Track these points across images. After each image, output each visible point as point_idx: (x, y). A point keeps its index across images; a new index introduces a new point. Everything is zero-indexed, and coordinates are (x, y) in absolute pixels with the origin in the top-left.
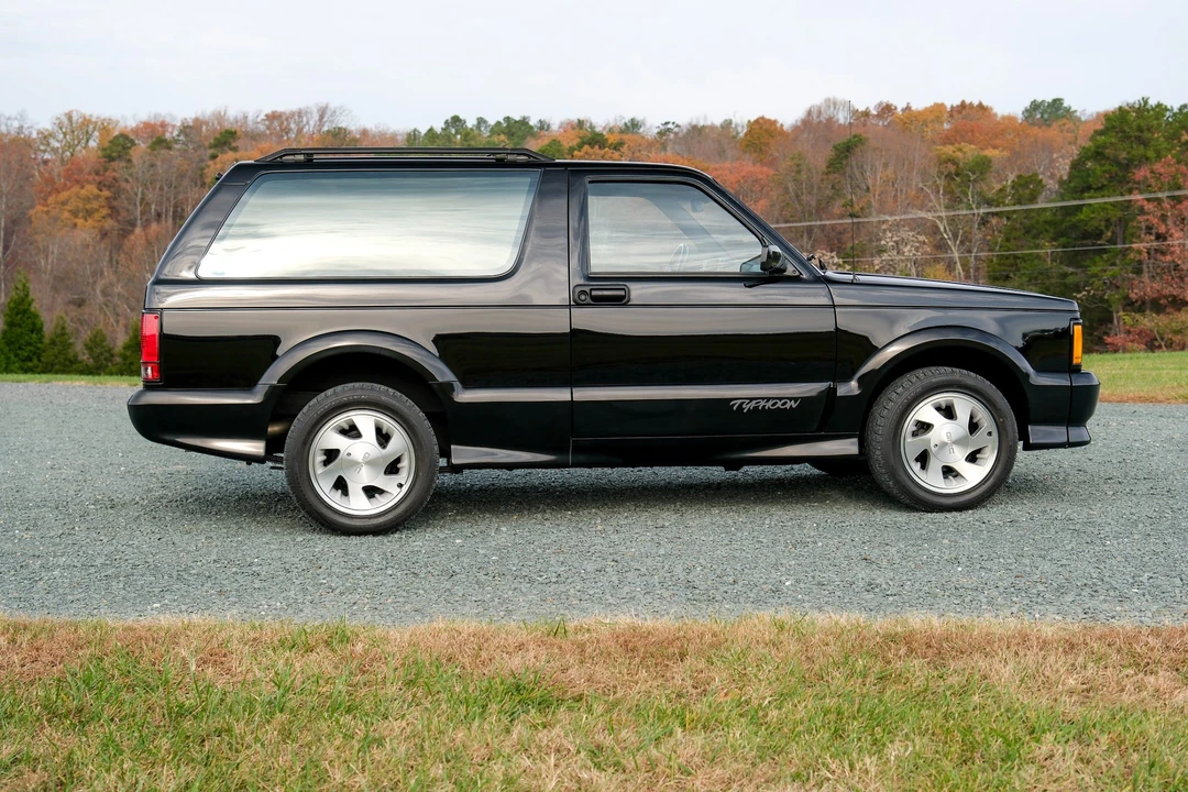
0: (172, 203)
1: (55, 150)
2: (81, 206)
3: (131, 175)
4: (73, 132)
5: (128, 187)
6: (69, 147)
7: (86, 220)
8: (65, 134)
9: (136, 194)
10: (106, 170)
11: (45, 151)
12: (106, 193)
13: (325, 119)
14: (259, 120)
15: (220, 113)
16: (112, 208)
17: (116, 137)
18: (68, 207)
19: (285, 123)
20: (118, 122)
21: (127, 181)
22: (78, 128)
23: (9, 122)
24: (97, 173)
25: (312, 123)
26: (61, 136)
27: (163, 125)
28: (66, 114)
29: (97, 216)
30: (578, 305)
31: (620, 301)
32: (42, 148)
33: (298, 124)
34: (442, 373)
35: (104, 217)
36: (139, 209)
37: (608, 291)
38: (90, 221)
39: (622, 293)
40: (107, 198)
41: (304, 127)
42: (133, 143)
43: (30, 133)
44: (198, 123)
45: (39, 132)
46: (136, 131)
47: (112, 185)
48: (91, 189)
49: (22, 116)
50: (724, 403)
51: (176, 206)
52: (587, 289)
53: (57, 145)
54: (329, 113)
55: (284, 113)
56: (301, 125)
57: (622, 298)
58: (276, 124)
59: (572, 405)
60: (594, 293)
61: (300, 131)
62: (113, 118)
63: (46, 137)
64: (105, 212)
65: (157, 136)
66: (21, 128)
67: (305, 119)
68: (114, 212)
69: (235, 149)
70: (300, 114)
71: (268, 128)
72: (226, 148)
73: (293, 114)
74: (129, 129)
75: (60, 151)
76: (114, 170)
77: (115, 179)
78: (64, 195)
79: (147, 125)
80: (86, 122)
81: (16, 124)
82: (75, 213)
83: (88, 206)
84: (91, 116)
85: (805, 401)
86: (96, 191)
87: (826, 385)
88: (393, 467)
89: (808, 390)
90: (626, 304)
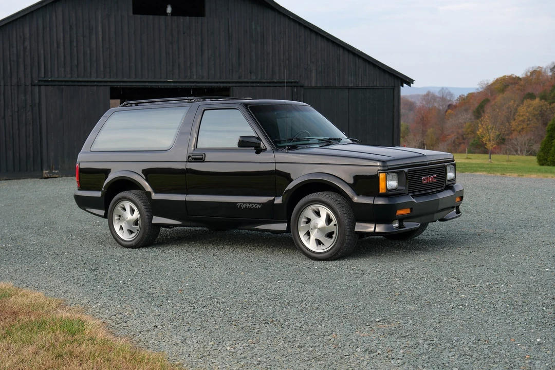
30: (188, 161)
31: (201, 160)
34: (148, 188)
37: (198, 156)
39: (201, 157)
50: (235, 204)
52: (191, 155)
57: (201, 159)
59: (186, 202)
60: (193, 157)
85: (263, 204)
87: (272, 198)
88: (136, 223)
89: (264, 199)
90: (203, 161)
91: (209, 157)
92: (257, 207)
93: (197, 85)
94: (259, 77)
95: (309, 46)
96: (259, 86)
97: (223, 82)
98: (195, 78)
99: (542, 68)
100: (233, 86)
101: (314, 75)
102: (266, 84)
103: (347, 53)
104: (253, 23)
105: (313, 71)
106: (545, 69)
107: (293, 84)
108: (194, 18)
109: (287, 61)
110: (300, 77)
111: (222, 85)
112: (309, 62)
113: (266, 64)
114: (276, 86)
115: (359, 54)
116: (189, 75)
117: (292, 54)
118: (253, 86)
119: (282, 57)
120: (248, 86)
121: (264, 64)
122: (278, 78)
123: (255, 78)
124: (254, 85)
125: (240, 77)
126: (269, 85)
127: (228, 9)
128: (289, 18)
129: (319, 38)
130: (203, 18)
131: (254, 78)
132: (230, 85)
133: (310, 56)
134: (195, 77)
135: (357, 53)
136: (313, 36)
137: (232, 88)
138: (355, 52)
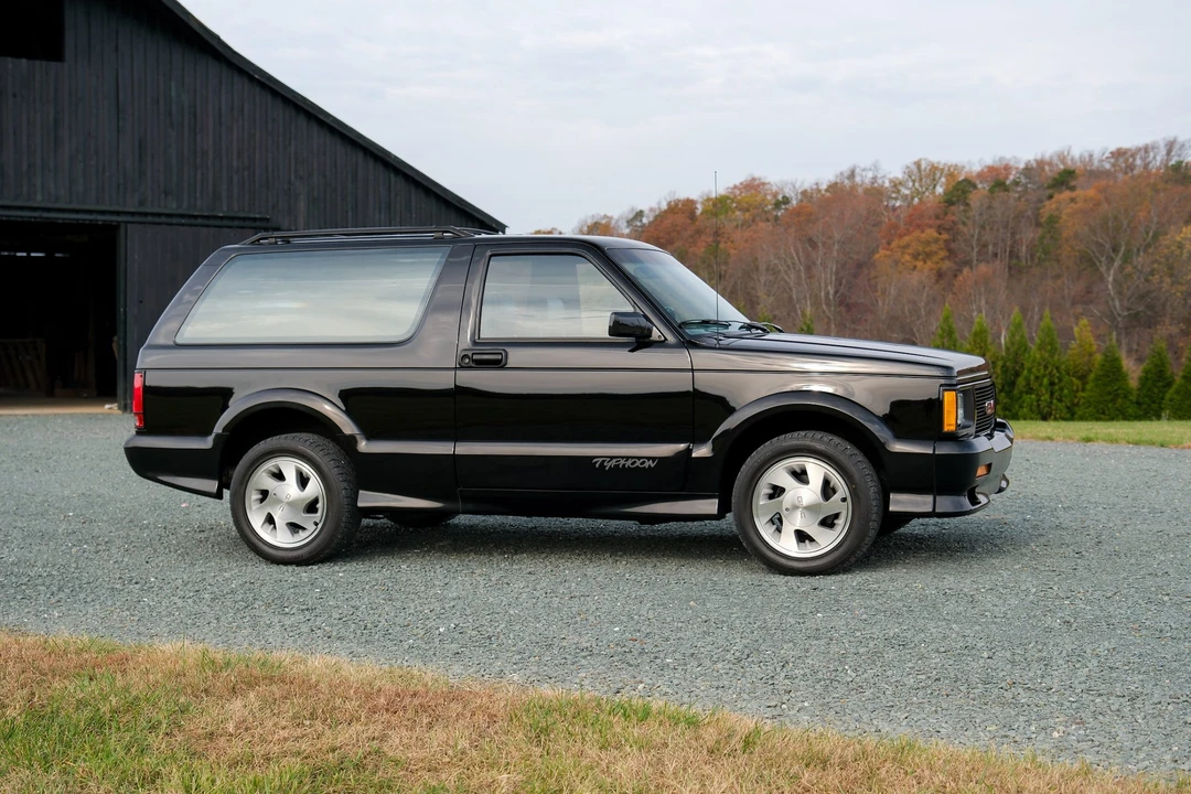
0: (1009, 243)
1: (905, 197)
2: (920, 249)
3: (968, 218)
4: (921, 179)
5: (965, 230)
6: (918, 194)
7: (925, 263)
8: (914, 181)
9: (973, 236)
10: (946, 214)
11: (896, 199)
12: (945, 236)
13: (1173, 153)
14: (1104, 158)
15: (1063, 153)
16: (950, 250)
17: (960, 182)
18: (910, 251)
19: (1131, 160)
20: (964, 167)
21: (964, 223)
22: (925, 173)
23: (864, 173)
24: (937, 217)
25: (1159, 158)
26: (911, 184)
27: (1007, 168)
28: (915, 163)
29: (935, 258)
30: (462, 368)
31: (498, 364)
32: (894, 195)
33: (1143, 159)
34: (348, 426)
35: (942, 259)
36: (976, 250)
37: (489, 356)
38: (929, 263)
39: (500, 357)
40: (946, 241)
41: (1149, 163)
42: (975, 186)
43: (883, 182)
44: (1041, 163)
45: (891, 181)
46: (980, 175)
47: (951, 229)
48: (931, 233)
49: (876, 167)
50: (587, 459)
51: (1012, 247)
52: (470, 353)
53: (907, 192)
54: (1177, 146)
55: (1130, 150)
56: (1148, 160)
57: (498, 362)
58: (1121, 160)
59: (454, 458)
60: (475, 357)
61: (1146, 166)
62: (959, 165)
63: (896, 185)
64: (943, 254)
65: (998, 179)
66: (875, 178)
67: (1152, 155)
68: (951, 253)
69: (1073, 189)
70: (1146, 149)
71: (1113, 165)
72: (1064, 188)
73: (1139, 150)
74: (974, 174)
75: (909, 198)
76: (953, 214)
77: (953, 222)
78: (906, 239)
79: (991, 169)
80: (934, 169)
81: (870, 175)
82: (915, 256)
83: (928, 249)
84: (939, 163)
85: (662, 461)
86: (935, 235)
87: (682, 446)
88: (311, 507)
89: (666, 450)
90: (503, 368)
91: (516, 356)
92: (646, 465)
93: (45, 215)
94: (185, 205)
95: (293, 143)
96: (183, 225)
97: (103, 213)
98: (39, 201)
99: (611, 218)
100: (126, 222)
101: (302, 205)
102: (199, 221)
103: (371, 163)
104: (173, 84)
105: (302, 197)
106: (618, 221)
107: (258, 224)
108: (37, 63)
109: (246, 173)
110: (273, 208)
111: (100, 217)
112: (293, 177)
113: (199, 176)
114: (221, 227)
115: (397, 166)
116: (25, 190)
117: (257, 156)
118: (171, 224)
119: (235, 164)
120: (159, 224)
121: (195, 175)
122: (225, 209)
123: (174, 206)
124: (174, 221)
125: (141, 203)
126: (205, 222)
127: (117, 50)
128: (251, 78)
129: (315, 128)
130: (59, 64)
131: (172, 207)
132: (120, 219)
133: (296, 164)
134: (39, 197)
135: (392, 161)
136: (302, 121)
137: (123, 226)
138: (388, 159)
